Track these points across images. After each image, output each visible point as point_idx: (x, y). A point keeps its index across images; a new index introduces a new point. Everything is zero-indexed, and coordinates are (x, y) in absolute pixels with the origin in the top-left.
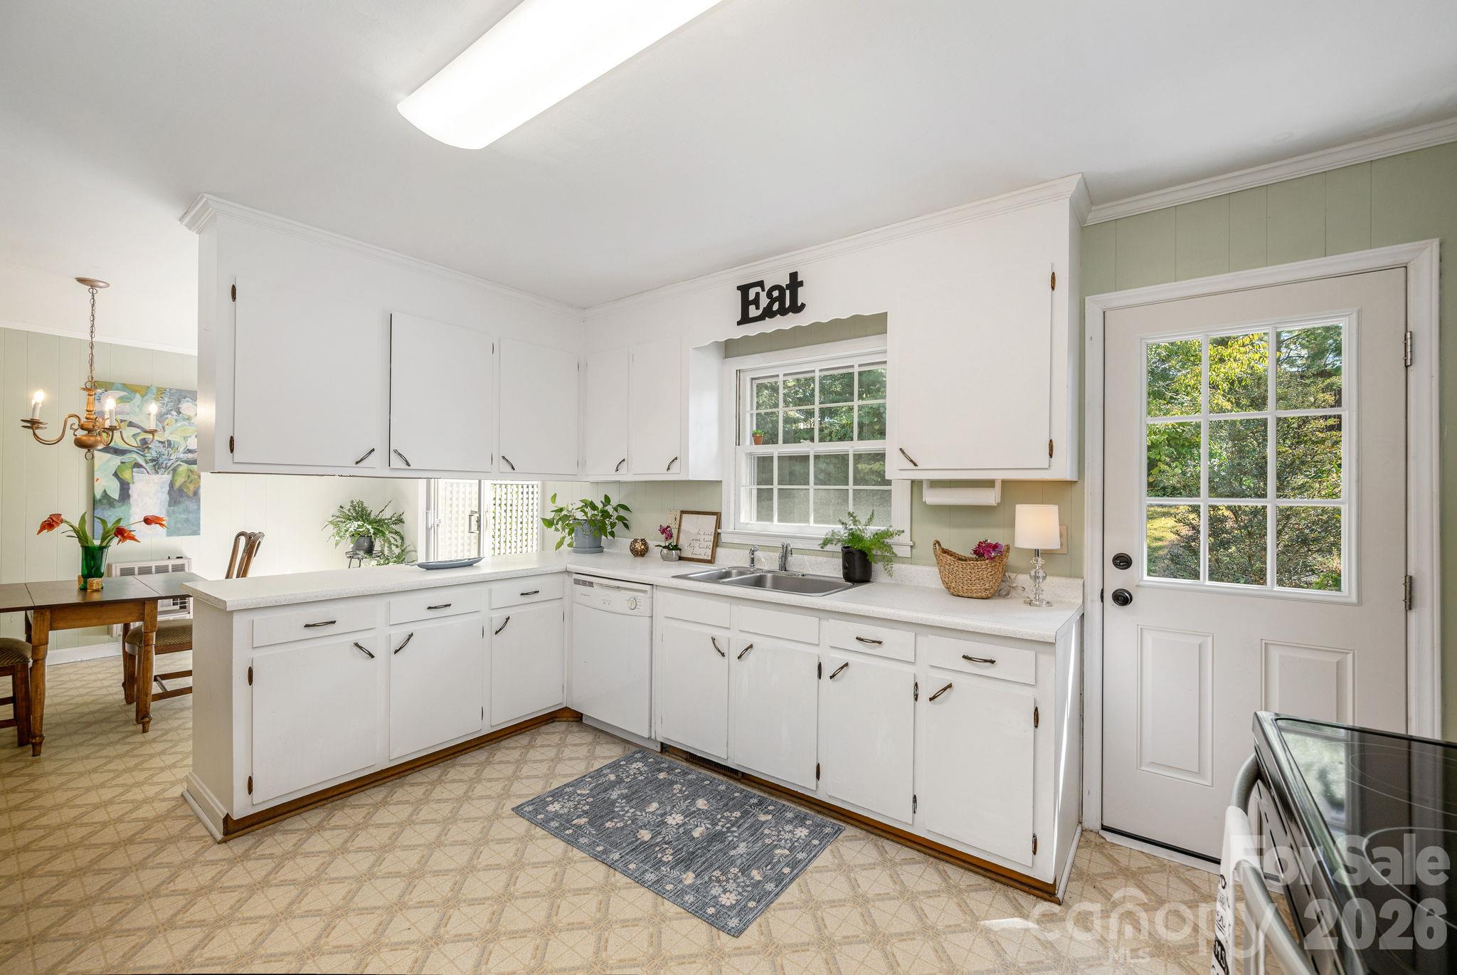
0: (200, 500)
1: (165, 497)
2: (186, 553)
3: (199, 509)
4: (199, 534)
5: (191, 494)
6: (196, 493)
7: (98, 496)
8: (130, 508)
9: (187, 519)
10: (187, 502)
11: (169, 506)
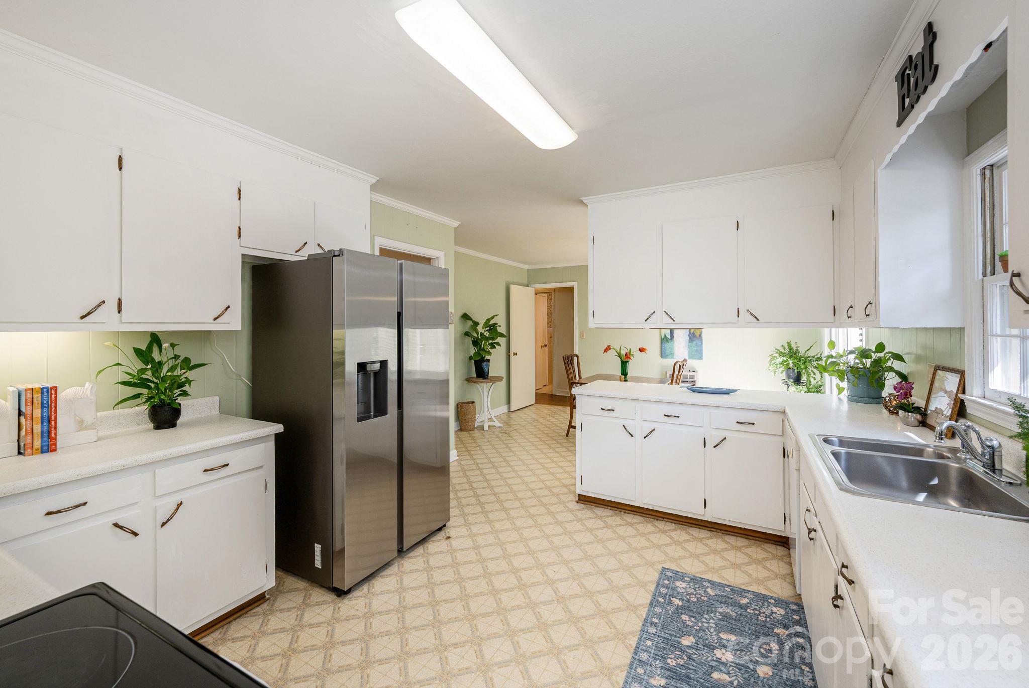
0: (702, 339)
1: (687, 338)
2: (697, 369)
3: (702, 344)
4: (702, 359)
5: (698, 336)
6: (700, 336)
7: (663, 337)
8: (674, 343)
9: (697, 350)
10: (697, 341)
11: (689, 342)
